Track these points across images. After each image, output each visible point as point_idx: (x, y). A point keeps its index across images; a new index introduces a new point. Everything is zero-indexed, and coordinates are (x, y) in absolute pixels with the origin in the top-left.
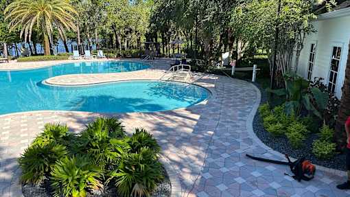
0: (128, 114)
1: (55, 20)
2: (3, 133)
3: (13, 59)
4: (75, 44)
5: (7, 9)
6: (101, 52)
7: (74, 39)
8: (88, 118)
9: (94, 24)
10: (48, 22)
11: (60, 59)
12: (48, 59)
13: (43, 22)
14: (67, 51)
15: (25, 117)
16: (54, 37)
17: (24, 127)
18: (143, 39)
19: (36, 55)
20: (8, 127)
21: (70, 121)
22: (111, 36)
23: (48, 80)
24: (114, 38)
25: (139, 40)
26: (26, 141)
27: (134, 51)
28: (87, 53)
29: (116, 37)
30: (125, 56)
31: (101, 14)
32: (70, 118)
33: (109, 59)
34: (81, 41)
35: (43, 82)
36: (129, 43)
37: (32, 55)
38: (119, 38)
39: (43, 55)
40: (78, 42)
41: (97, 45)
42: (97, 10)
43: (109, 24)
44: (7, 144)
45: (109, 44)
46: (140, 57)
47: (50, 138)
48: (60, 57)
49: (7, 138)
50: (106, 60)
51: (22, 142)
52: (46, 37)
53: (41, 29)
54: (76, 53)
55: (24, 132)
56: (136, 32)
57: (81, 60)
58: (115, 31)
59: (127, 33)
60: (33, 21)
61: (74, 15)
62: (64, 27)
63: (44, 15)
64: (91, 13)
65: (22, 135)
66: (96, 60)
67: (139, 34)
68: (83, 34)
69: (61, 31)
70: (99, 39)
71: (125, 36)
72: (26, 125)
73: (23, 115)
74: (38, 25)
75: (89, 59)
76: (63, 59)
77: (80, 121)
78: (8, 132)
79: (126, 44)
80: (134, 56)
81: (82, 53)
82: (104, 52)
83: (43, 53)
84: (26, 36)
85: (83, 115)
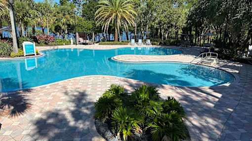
0: (163, 85)
1: (123, 19)
2: (88, 86)
3: (97, 43)
4: (133, 35)
5: (97, 12)
6: (149, 41)
7: (133, 32)
8: (136, 84)
9: (147, 22)
10: (119, 21)
11: (123, 44)
12: (116, 44)
13: (116, 20)
14: (128, 39)
15: (100, 78)
16: (121, 30)
17: (99, 85)
18: (180, 32)
19: (109, 41)
20: (91, 83)
21: (125, 84)
22: (157, 29)
23: (115, 57)
24: (159, 31)
25: (177, 33)
26: (100, 93)
27: (172, 40)
28: (140, 41)
29: (161, 31)
30: (165, 44)
31: (152, 15)
32: (125, 83)
33: (154, 46)
34: (137, 33)
35: (112, 58)
36: (169, 35)
37: (107, 41)
38: (163, 31)
39: (113, 41)
40: (135, 33)
41: (147, 36)
42: (150, 12)
43: (157, 21)
44: (89, 93)
45: (155, 35)
46: (176, 45)
47: (113, 93)
48: (123, 43)
49: (90, 89)
50: (151, 46)
51: (98, 93)
52: (116, 30)
53: (114, 24)
54: (133, 41)
55: (99, 88)
56: (175, 27)
57: (136, 45)
58: (160, 26)
59: (169, 27)
60: (110, 19)
61: (135, 15)
62: (128, 23)
63: (117, 16)
64: (145, 14)
65: (98, 89)
66: (145, 46)
67: (177, 28)
68: (139, 28)
69: (126, 26)
70: (148, 32)
71: (167, 30)
72: (100, 83)
73: (99, 77)
74: (113, 22)
75: (140, 45)
76: (125, 44)
77: (131, 85)
78: (90, 86)
79: (167, 35)
80: (171, 44)
81: (136, 41)
82: (151, 41)
83: (113, 39)
84: (105, 29)
85: (134, 82)
